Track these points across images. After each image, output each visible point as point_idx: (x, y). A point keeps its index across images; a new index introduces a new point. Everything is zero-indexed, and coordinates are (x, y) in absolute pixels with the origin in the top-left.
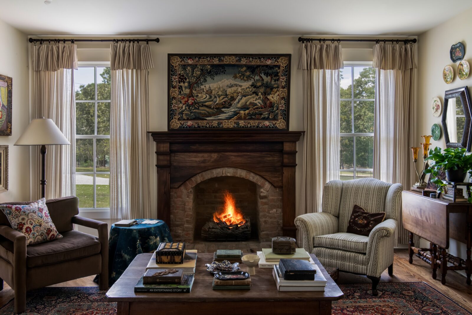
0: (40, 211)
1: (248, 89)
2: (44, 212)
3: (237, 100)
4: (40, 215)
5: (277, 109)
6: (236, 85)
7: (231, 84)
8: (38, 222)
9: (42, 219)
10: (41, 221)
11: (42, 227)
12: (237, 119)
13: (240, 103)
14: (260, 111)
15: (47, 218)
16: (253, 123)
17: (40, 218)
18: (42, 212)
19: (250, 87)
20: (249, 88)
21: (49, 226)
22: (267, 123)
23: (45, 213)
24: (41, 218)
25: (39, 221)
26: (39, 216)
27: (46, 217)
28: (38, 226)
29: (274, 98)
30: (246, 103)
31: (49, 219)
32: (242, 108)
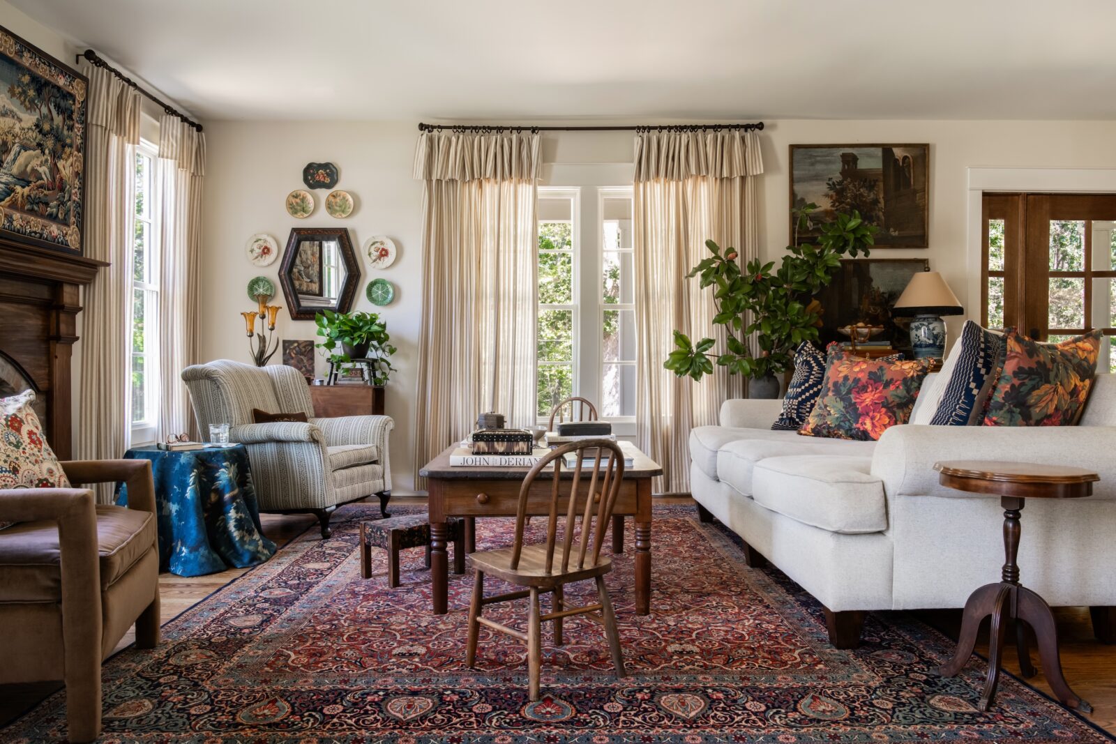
0: (13, 428)
1: (30, 133)
2: (25, 429)
3: (13, 153)
4: (12, 439)
5: (69, 200)
6: (14, 115)
7: (4, 106)
8: (5, 461)
9: (21, 450)
10: (17, 459)
11: (19, 475)
12: (10, 207)
13: (17, 163)
14: (46, 195)
15: (36, 450)
16: (35, 225)
17: (12, 448)
18: (18, 430)
19: (34, 128)
20: (31, 129)
21: (45, 471)
22: (54, 229)
23: (31, 433)
24: (17, 446)
25: (8, 456)
26: (10, 443)
27: (33, 446)
28: (7, 474)
29: (67, 168)
30: (26, 166)
31: (43, 452)
32: (19, 179)
